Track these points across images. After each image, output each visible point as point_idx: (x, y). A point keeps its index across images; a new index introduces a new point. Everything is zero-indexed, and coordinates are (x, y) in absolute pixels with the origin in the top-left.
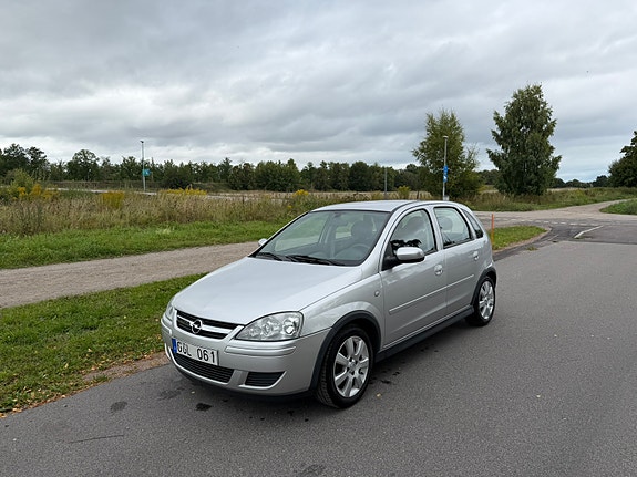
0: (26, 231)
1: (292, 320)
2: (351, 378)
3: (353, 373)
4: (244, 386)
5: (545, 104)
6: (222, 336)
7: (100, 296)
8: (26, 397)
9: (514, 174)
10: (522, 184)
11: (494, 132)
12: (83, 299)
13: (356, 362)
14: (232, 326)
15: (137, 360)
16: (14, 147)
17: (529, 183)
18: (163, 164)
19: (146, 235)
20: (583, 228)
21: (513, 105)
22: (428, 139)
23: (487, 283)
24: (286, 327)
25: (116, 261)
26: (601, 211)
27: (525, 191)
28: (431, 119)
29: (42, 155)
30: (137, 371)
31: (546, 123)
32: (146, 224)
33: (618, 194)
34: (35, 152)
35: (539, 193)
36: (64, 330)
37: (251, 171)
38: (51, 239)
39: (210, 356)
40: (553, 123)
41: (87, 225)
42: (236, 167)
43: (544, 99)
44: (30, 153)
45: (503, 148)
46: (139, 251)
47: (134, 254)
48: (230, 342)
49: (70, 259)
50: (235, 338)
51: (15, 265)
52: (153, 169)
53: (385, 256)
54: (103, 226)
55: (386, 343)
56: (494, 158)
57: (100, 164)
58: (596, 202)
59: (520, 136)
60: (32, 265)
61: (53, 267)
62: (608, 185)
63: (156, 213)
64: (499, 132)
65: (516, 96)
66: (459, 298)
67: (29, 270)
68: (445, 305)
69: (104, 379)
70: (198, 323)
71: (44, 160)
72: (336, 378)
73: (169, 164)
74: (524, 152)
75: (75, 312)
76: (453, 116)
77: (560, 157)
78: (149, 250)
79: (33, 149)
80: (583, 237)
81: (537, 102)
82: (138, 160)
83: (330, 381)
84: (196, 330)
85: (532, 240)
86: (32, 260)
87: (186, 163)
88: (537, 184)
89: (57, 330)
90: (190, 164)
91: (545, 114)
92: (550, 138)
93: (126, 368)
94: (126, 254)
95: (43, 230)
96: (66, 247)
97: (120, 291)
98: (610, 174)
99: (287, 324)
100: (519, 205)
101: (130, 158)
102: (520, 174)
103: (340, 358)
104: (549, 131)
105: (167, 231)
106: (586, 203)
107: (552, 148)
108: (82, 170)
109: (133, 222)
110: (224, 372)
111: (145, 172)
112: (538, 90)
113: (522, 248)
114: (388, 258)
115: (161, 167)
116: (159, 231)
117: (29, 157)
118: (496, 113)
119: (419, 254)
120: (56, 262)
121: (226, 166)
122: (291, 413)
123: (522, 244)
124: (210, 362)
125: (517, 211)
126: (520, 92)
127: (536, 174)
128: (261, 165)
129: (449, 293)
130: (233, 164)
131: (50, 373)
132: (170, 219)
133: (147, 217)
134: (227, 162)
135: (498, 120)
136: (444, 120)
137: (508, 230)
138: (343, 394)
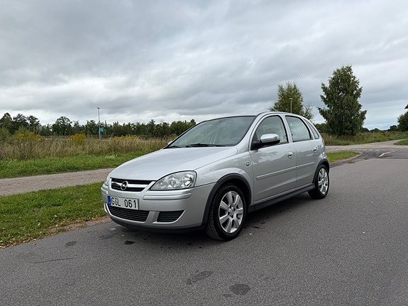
0: (22, 158)
1: (189, 176)
2: (231, 219)
3: (232, 217)
4: (156, 222)
5: (354, 77)
6: (141, 189)
7: (66, 189)
8: (9, 239)
9: (336, 123)
10: (342, 129)
11: (322, 96)
12: (55, 191)
13: (234, 209)
14: (147, 182)
15: (87, 220)
16: (19, 116)
17: (346, 128)
18: (112, 124)
19: (99, 159)
20: (384, 152)
21: (333, 79)
22: (280, 101)
23: (323, 169)
24: (185, 182)
25: (79, 173)
26: (395, 144)
27: (344, 134)
28: (281, 89)
29: (37, 121)
30: (86, 226)
31: (356, 89)
32: (99, 154)
33: (405, 135)
34: (32, 119)
35: (353, 134)
36: (40, 206)
37: (168, 127)
38: (37, 161)
39: (133, 204)
40: (360, 90)
41: (61, 154)
42: (158, 125)
43: (353, 74)
44: (29, 119)
45: (328, 106)
46: (93, 168)
47: (90, 169)
48: (146, 193)
49: (49, 172)
50: (150, 189)
51: (14, 176)
52: (106, 128)
53: (253, 141)
54: (72, 155)
55: (255, 200)
56: (323, 113)
57: (72, 125)
58: (391, 140)
59: (339, 97)
60: (24, 175)
61: (38, 177)
62: (398, 130)
63: (106, 147)
64: (325, 97)
65: (335, 73)
66: (304, 176)
67: (22, 178)
68: (294, 180)
69: (64, 230)
70: (125, 183)
71: (38, 124)
72: (220, 218)
73: (116, 124)
74: (342, 108)
75: (48, 197)
76: (295, 86)
77: (366, 111)
78: (100, 167)
79: (31, 117)
80: (384, 157)
81: (349, 77)
82: (96, 123)
83: (216, 221)
84: (123, 188)
85: (350, 159)
86: (24, 173)
87: (127, 124)
88: (351, 128)
89: (35, 206)
90: (129, 124)
91: (355, 84)
92: (358, 99)
93: (79, 225)
94: (85, 169)
95: (33, 157)
96: (47, 166)
97: (79, 187)
98: (399, 124)
99: (186, 179)
100: (340, 142)
101: (92, 121)
102: (341, 122)
103: (223, 204)
104: (358, 95)
105: (113, 157)
106: (384, 140)
107: (360, 106)
108: (62, 129)
109: (91, 153)
110: (142, 214)
111: (101, 130)
112: (349, 69)
113: (344, 162)
114: (255, 142)
115: (111, 126)
116: (107, 157)
117: (29, 122)
118: (323, 85)
119: (276, 137)
120: (41, 174)
121: (152, 124)
122: (190, 244)
123: (344, 160)
124: (133, 208)
125: (339, 145)
126: (338, 70)
127: (351, 122)
128: (173, 123)
129: (298, 171)
130: (156, 123)
131: (27, 228)
132: (115, 150)
133: (100, 149)
134: (153, 122)
135: (325, 89)
136: (289, 89)
137: (334, 154)
138: (226, 230)
